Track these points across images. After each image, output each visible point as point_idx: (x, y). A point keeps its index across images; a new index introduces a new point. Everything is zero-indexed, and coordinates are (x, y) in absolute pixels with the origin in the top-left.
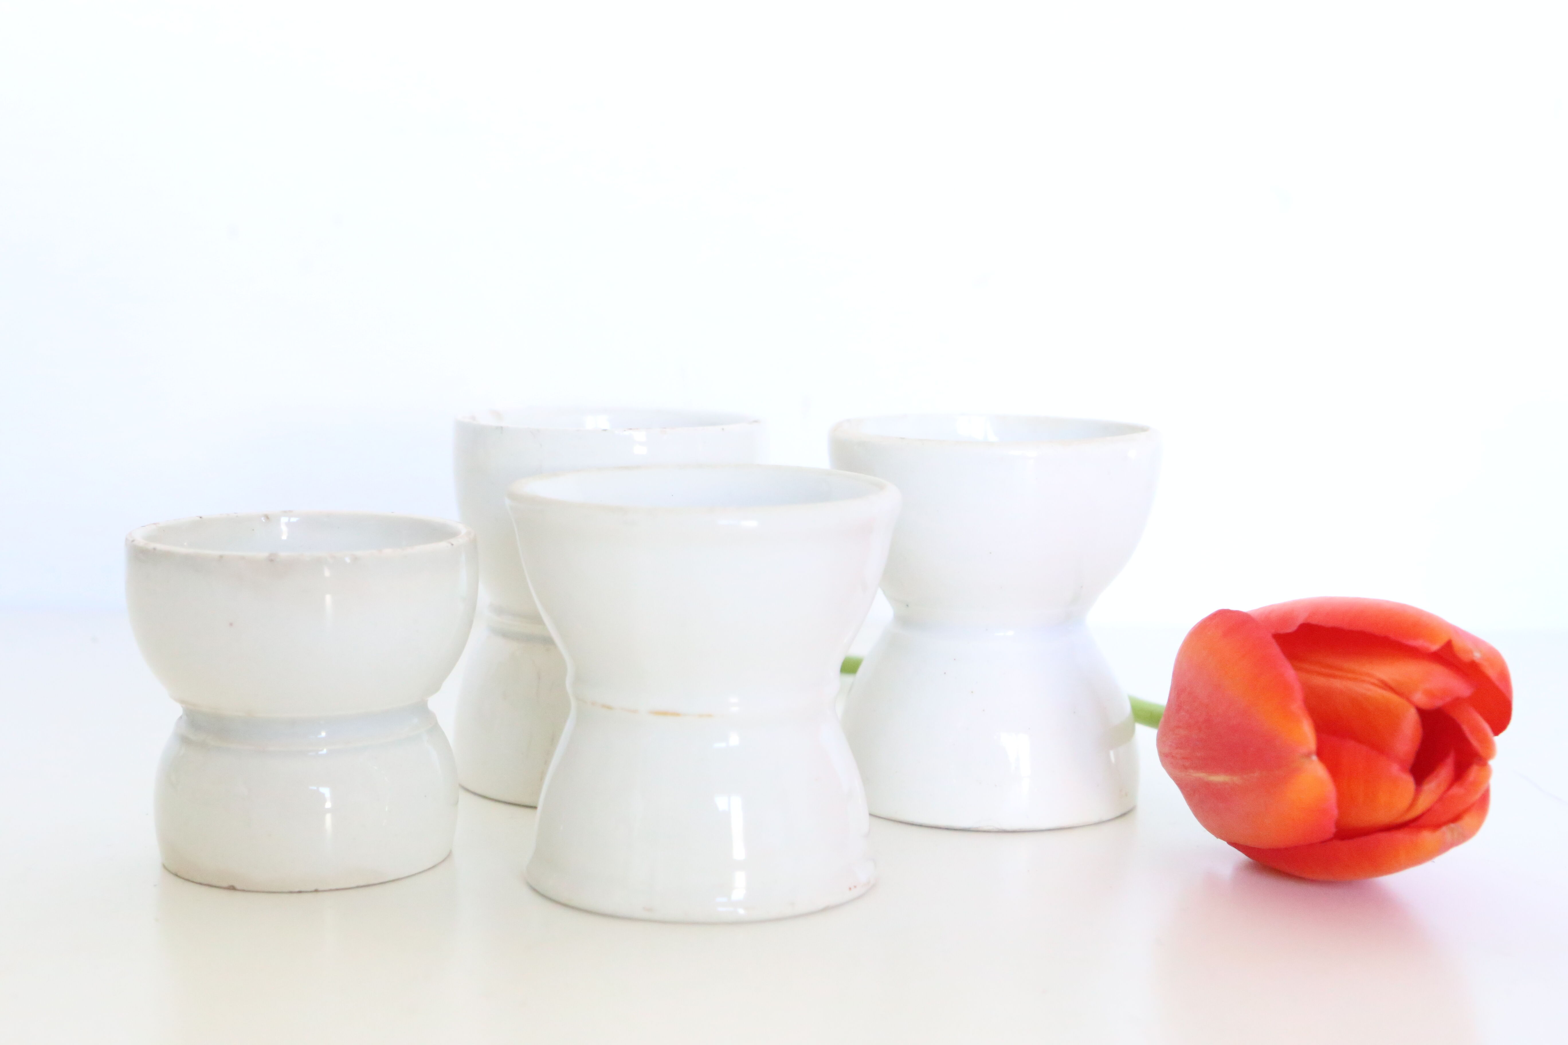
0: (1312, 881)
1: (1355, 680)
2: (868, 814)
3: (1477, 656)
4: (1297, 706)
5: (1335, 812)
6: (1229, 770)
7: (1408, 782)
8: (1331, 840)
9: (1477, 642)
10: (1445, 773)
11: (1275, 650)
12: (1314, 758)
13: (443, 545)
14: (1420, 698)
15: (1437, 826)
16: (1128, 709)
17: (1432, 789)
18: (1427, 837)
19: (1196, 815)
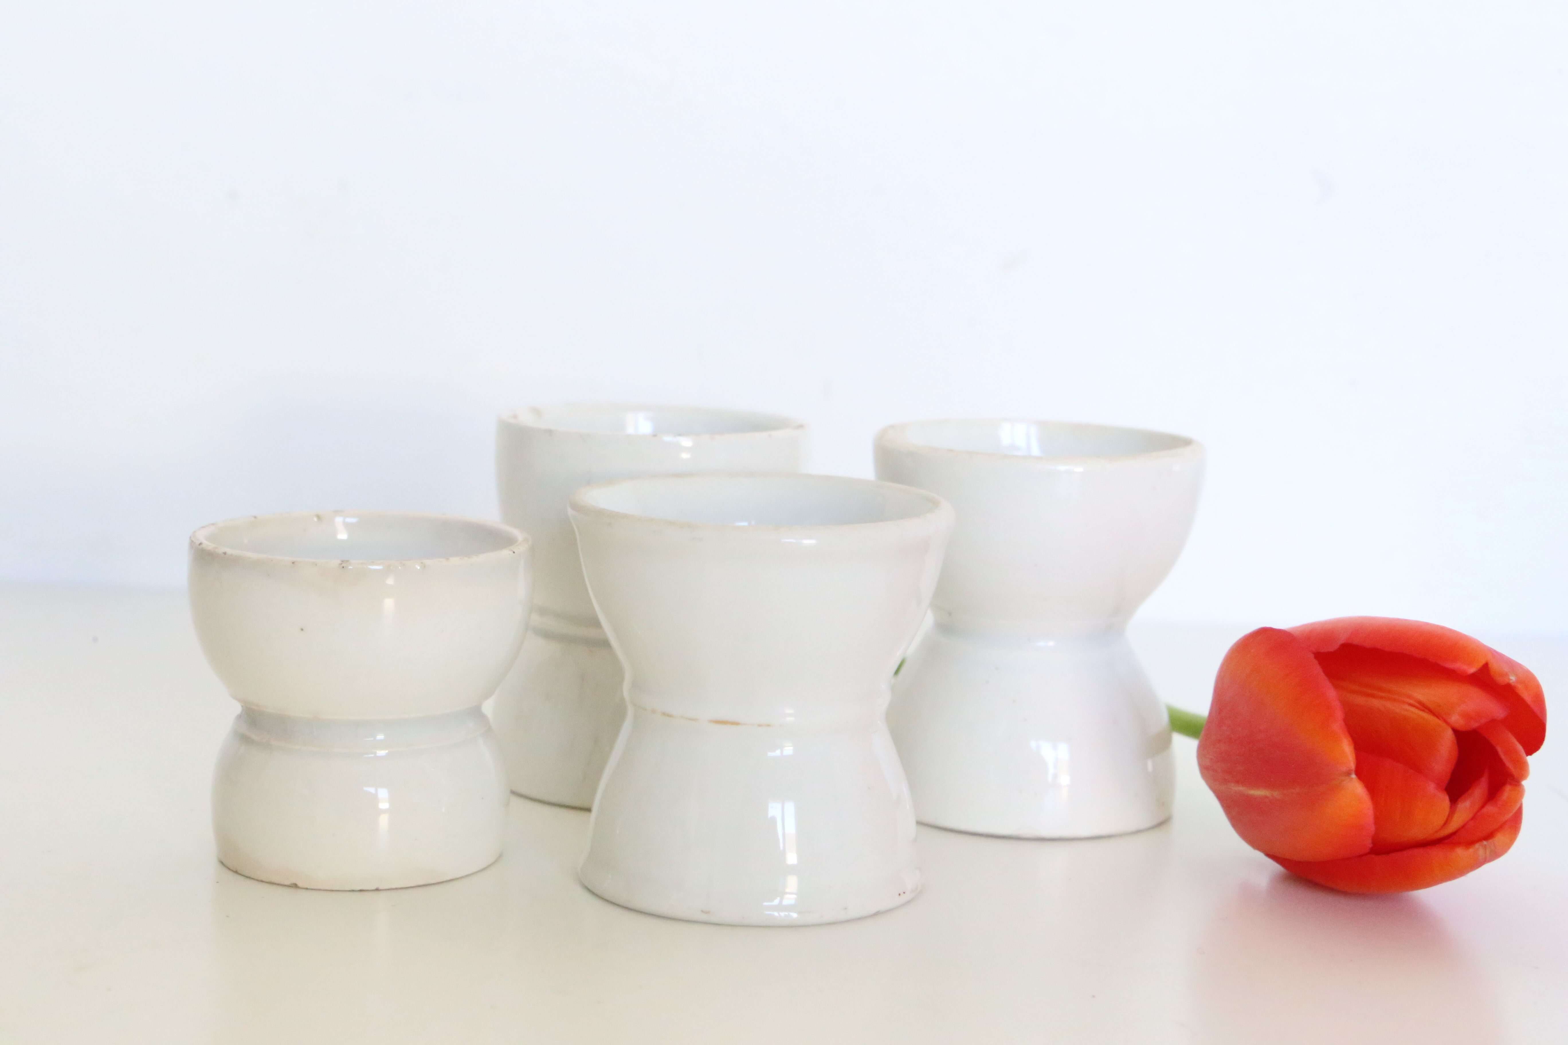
0: (1344, 893)
1: (1395, 700)
2: (914, 823)
3: (1513, 679)
4: (1338, 726)
5: (1372, 828)
6: (1269, 785)
7: (1444, 801)
8: (1367, 854)
9: (1513, 665)
10: (1478, 792)
11: (1317, 669)
12: (1354, 776)
13: (505, 553)
14: (1456, 719)
15: (1470, 843)
16: (1165, 718)
17: (1466, 808)
18: (1461, 853)
19: (1234, 825)
